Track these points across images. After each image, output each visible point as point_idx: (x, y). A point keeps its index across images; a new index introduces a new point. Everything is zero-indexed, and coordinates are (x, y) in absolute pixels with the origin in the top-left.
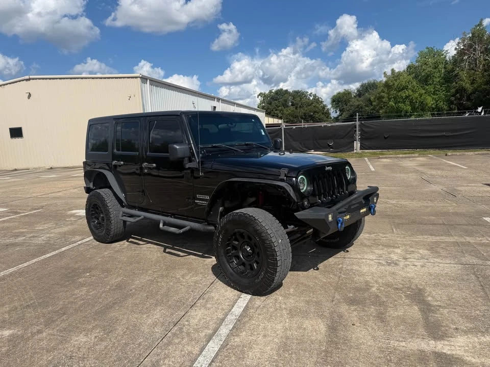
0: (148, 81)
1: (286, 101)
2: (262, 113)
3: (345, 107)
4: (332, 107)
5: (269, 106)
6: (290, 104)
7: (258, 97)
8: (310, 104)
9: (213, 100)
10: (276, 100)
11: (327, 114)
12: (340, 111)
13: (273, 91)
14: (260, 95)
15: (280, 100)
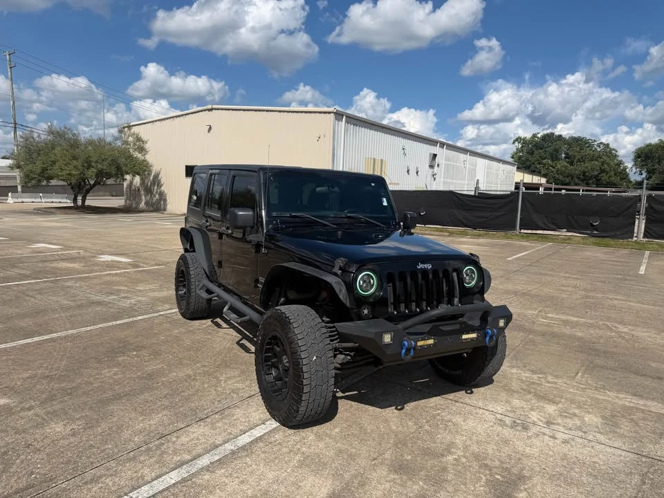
0: (344, 117)
1: (557, 151)
2: (511, 167)
3: (657, 166)
4: (635, 165)
5: (530, 156)
6: (563, 156)
7: (514, 143)
8: (594, 158)
9: (434, 145)
10: (542, 149)
11: (624, 175)
12: (648, 172)
13: (539, 136)
14: (517, 140)
15: (547, 149)
